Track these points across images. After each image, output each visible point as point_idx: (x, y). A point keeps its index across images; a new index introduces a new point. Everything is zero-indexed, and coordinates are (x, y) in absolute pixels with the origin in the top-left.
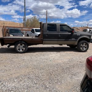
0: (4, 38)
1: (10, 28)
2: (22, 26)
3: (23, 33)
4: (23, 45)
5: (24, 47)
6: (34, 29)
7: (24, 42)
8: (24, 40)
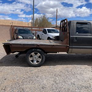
0: (11, 45)
1: (19, 28)
2: (30, 25)
3: (33, 34)
4: (39, 54)
5: (40, 57)
6: (46, 29)
7: (40, 51)
8: (40, 47)
